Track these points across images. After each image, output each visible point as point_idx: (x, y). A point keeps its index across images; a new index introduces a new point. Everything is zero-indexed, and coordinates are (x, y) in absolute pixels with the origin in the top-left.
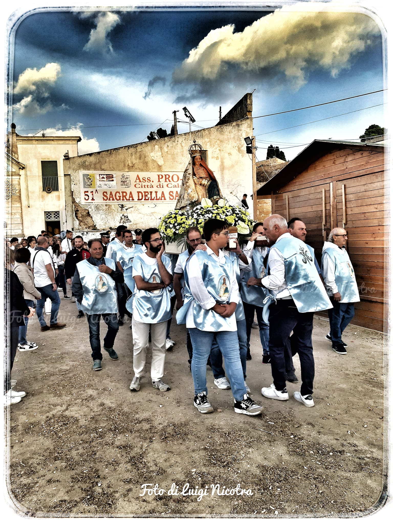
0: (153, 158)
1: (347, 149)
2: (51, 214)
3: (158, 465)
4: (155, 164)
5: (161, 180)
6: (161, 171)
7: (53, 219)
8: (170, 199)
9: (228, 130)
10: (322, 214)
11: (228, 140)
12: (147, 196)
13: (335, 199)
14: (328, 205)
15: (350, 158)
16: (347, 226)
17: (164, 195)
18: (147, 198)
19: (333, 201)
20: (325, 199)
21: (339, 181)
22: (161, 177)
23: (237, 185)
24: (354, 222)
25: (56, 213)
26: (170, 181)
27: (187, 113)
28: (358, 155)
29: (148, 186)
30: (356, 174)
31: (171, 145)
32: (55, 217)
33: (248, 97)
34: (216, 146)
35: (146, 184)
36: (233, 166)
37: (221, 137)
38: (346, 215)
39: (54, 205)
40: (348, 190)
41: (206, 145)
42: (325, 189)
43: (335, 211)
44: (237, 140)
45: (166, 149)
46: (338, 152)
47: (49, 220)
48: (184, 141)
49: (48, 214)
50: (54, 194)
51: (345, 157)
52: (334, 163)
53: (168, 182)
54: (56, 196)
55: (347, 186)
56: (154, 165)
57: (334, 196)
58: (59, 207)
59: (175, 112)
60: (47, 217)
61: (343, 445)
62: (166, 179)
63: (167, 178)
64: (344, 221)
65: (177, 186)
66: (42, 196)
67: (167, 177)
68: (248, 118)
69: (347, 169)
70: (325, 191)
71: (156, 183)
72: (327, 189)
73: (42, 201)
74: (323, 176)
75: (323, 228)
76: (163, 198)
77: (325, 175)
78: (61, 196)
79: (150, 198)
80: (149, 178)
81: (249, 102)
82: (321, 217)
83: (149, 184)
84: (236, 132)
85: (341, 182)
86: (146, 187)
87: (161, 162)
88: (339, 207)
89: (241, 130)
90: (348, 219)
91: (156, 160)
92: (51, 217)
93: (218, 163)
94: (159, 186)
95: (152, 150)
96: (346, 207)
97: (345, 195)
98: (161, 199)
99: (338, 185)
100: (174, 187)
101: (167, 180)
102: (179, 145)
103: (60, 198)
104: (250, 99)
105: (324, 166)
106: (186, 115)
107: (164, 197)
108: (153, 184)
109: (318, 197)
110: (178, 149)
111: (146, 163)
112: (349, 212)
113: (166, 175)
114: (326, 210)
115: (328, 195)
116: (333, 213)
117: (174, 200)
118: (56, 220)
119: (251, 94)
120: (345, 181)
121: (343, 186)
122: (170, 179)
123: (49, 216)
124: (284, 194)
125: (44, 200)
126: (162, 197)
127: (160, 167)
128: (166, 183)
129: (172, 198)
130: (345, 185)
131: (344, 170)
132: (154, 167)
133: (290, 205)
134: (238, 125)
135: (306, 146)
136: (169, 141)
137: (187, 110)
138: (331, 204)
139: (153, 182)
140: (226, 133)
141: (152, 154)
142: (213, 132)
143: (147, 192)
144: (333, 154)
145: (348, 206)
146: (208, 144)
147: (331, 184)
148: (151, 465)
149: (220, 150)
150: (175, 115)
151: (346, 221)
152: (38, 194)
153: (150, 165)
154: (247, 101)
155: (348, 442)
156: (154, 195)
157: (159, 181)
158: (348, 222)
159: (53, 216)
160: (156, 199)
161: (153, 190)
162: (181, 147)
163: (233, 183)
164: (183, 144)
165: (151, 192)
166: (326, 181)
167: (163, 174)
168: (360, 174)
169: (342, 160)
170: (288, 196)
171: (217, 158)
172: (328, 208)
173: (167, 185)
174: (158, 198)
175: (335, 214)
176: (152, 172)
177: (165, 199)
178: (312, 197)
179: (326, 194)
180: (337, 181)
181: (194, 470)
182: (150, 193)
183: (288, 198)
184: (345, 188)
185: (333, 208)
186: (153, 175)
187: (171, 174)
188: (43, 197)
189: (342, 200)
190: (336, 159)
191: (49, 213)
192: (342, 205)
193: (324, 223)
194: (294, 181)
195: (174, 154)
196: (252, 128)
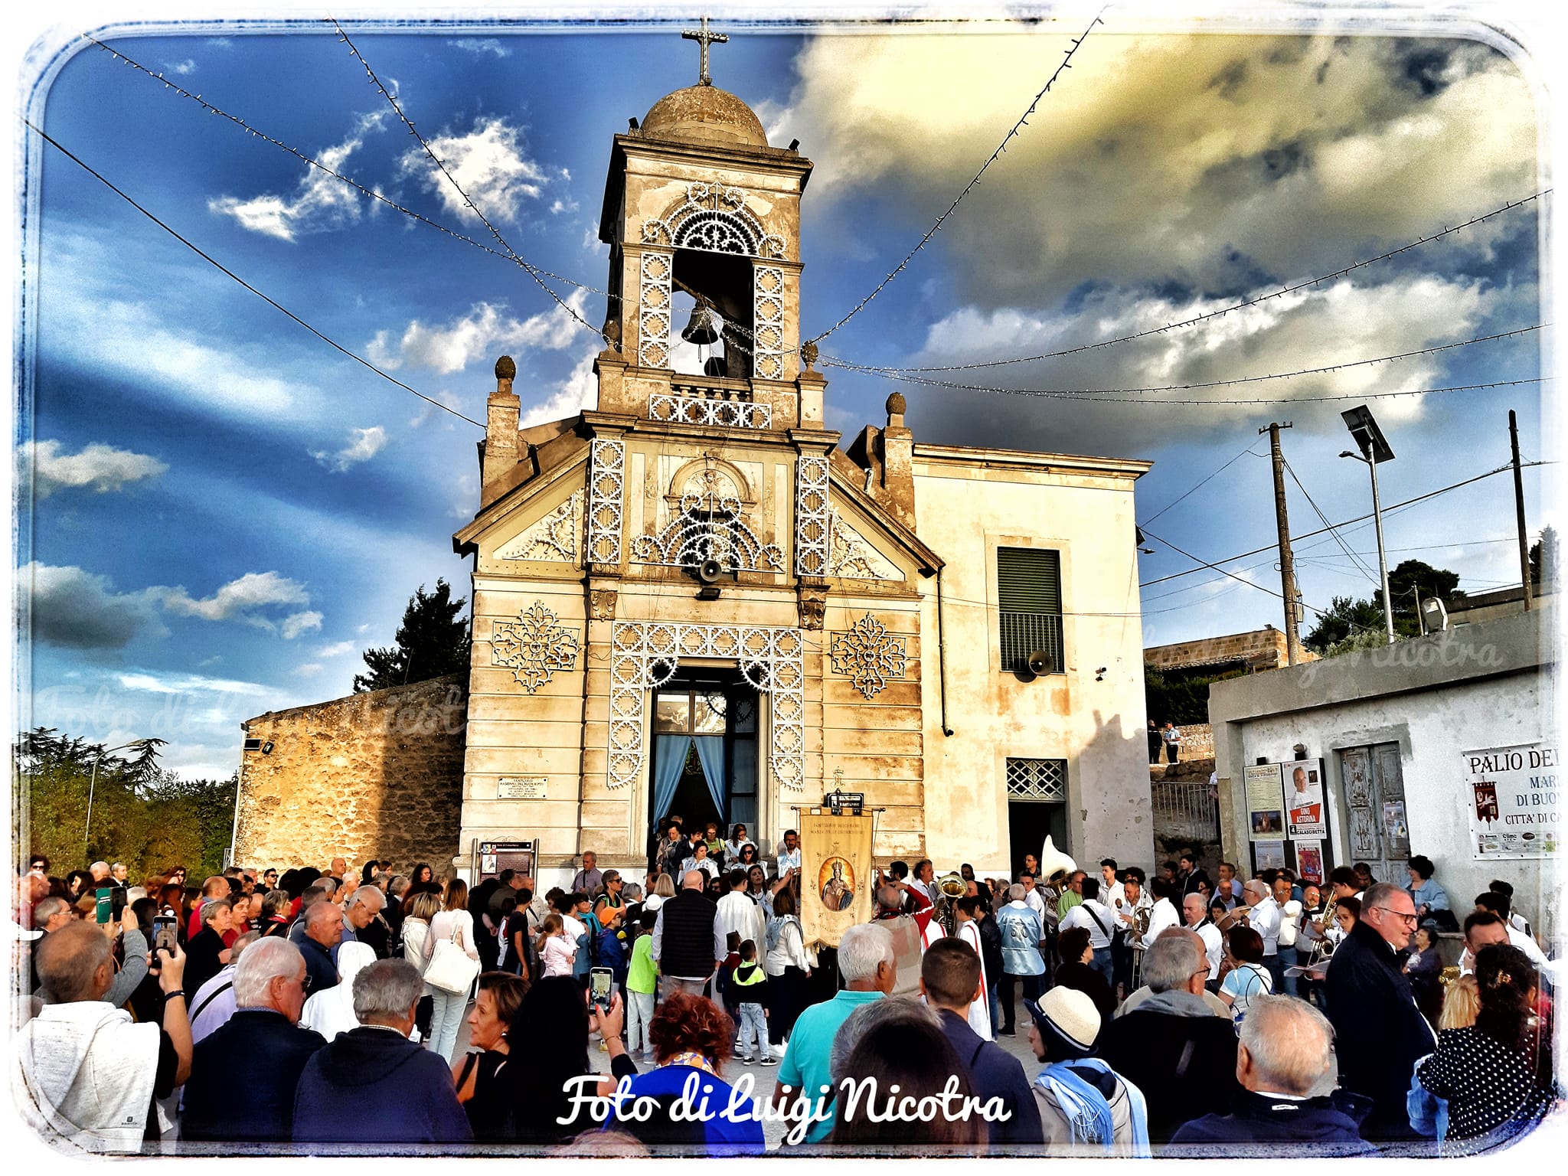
2: (1026, 771)
7: (1035, 794)
25: (1048, 766)
32: (1042, 784)
39: (1045, 731)
47: (1022, 797)
49: (1017, 767)
50: (1047, 685)
54: (1053, 693)
58: (1066, 741)
60: (1013, 783)
66: (1000, 688)
73: (1000, 714)
78: (1072, 694)
92: (1027, 783)
103: (1071, 703)
118: (1049, 798)
123: (1020, 777)
125: (1008, 707)
152: (985, 679)
159: (1034, 778)
188: (1002, 695)
191: (1020, 766)
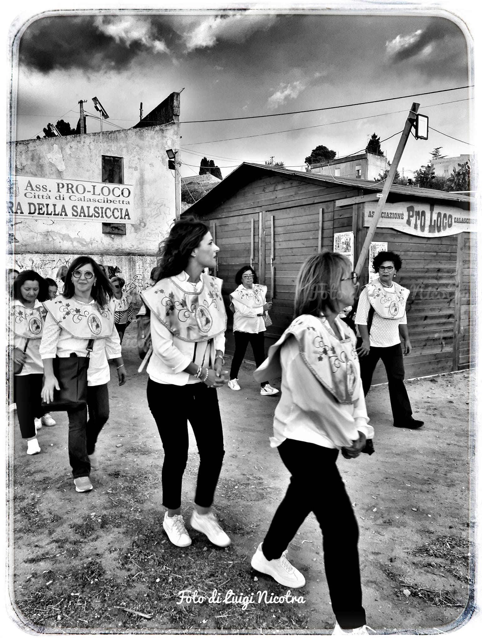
0: (50, 160)
1: (277, 177)
3: (53, 513)
4: (54, 169)
5: (61, 190)
6: (62, 179)
8: (73, 215)
9: (150, 135)
10: (251, 247)
11: (150, 147)
12: (41, 209)
13: (264, 231)
14: (256, 237)
15: (279, 187)
16: (274, 262)
17: (65, 209)
18: (41, 212)
19: (262, 233)
20: (254, 230)
21: (269, 211)
22: (61, 186)
23: (161, 204)
24: (282, 258)
26: (73, 192)
27: (98, 106)
28: (287, 185)
29: (43, 197)
30: (285, 205)
31: (76, 147)
33: (175, 98)
34: (135, 153)
35: (41, 193)
36: (155, 181)
37: (141, 143)
38: (274, 249)
40: (277, 222)
41: (122, 150)
42: (254, 220)
43: (264, 245)
44: (161, 149)
45: (68, 151)
46: (268, 179)
48: (93, 143)
51: (274, 185)
52: (264, 191)
53: (71, 194)
55: (276, 218)
56: (52, 170)
57: (262, 228)
59: (81, 102)
61: (249, 479)
62: (68, 190)
63: (69, 188)
64: (272, 257)
65: (83, 200)
67: (70, 186)
68: (174, 123)
69: (277, 199)
70: (254, 221)
71: (54, 194)
72: (256, 220)
74: (252, 204)
75: (251, 262)
76: (63, 214)
77: (254, 203)
79: (46, 213)
80: (44, 187)
81: (175, 103)
82: (249, 251)
83: (45, 194)
84: (160, 138)
85: (270, 212)
86: (41, 197)
87: (61, 167)
88: (267, 240)
89: (165, 137)
90: (276, 254)
91: (55, 164)
93: (137, 174)
94: (58, 198)
95: (50, 150)
96: (274, 242)
97: (274, 227)
98: (61, 215)
99: (266, 216)
100: (78, 200)
101: (70, 190)
102: (86, 147)
104: (177, 100)
105: (254, 193)
106: (96, 108)
107: (65, 212)
108: (50, 194)
109: (247, 227)
110: (84, 153)
111: (41, 167)
112: (278, 247)
113: (68, 185)
114: (254, 242)
115: (256, 226)
116: (261, 246)
117: (78, 217)
119: (178, 94)
120: (275, 211)
121: (272, 217)
122: (74, 189)
124: (211, 221)
126: (62, 212)
127: (60, 174)
128: (69, 195)
129: (75, 214)
130: (274, 217)
131: (273, 199)
132: (51, 172)
133: (218, 234)
134: (162, 130)
135: (235, 168)
136: (73, 141)
137: (98, 101)
138: (260, 236)
139: (50, 191)
140: (147, 139)
141: (49, 156)
142: (130, 135)
143: (43, 204)
144: (262, 180)
145: (277, 240)
146: (125, 150)
147: (261, 214)
148: (45, 514)
149: (139, 159)
150: (81, 106)
151: (274, 256)
153: (47, 169)
154: (173, 103)
155: (254, 476)
156: (51, 209)
157: (59, 191)
158: (276, 258)
160: (55, 215)
161: (51, 202)
162: (88, 150)
163: (155, 201)
164: (92, 147)
165: (47, 205)
166: (255, 210)
167: (65, 182)
168: (289, 205)
169: (271, 188)
170: (215, 224)
171: (136, 169)
172: (256, 240)
173: (70, 198)
174: (57, 213)
175: (263, 248)
176: (49, 178)
177: (66, 215)
178: (240, 226)
179: (256, 224)
180: (266, 211)
181: (94, 514)
182: (45, 206)
183: (216, 227)
184: (274, 220)
185: (261, 241)
186: (51, 183)
187: (75, 184)
189: (271, 233)
190: (265, 186)
192: (271, 239)
193: (252, 257)
194: (222, 207)
195: (79, 158)
196: (179, 136)
